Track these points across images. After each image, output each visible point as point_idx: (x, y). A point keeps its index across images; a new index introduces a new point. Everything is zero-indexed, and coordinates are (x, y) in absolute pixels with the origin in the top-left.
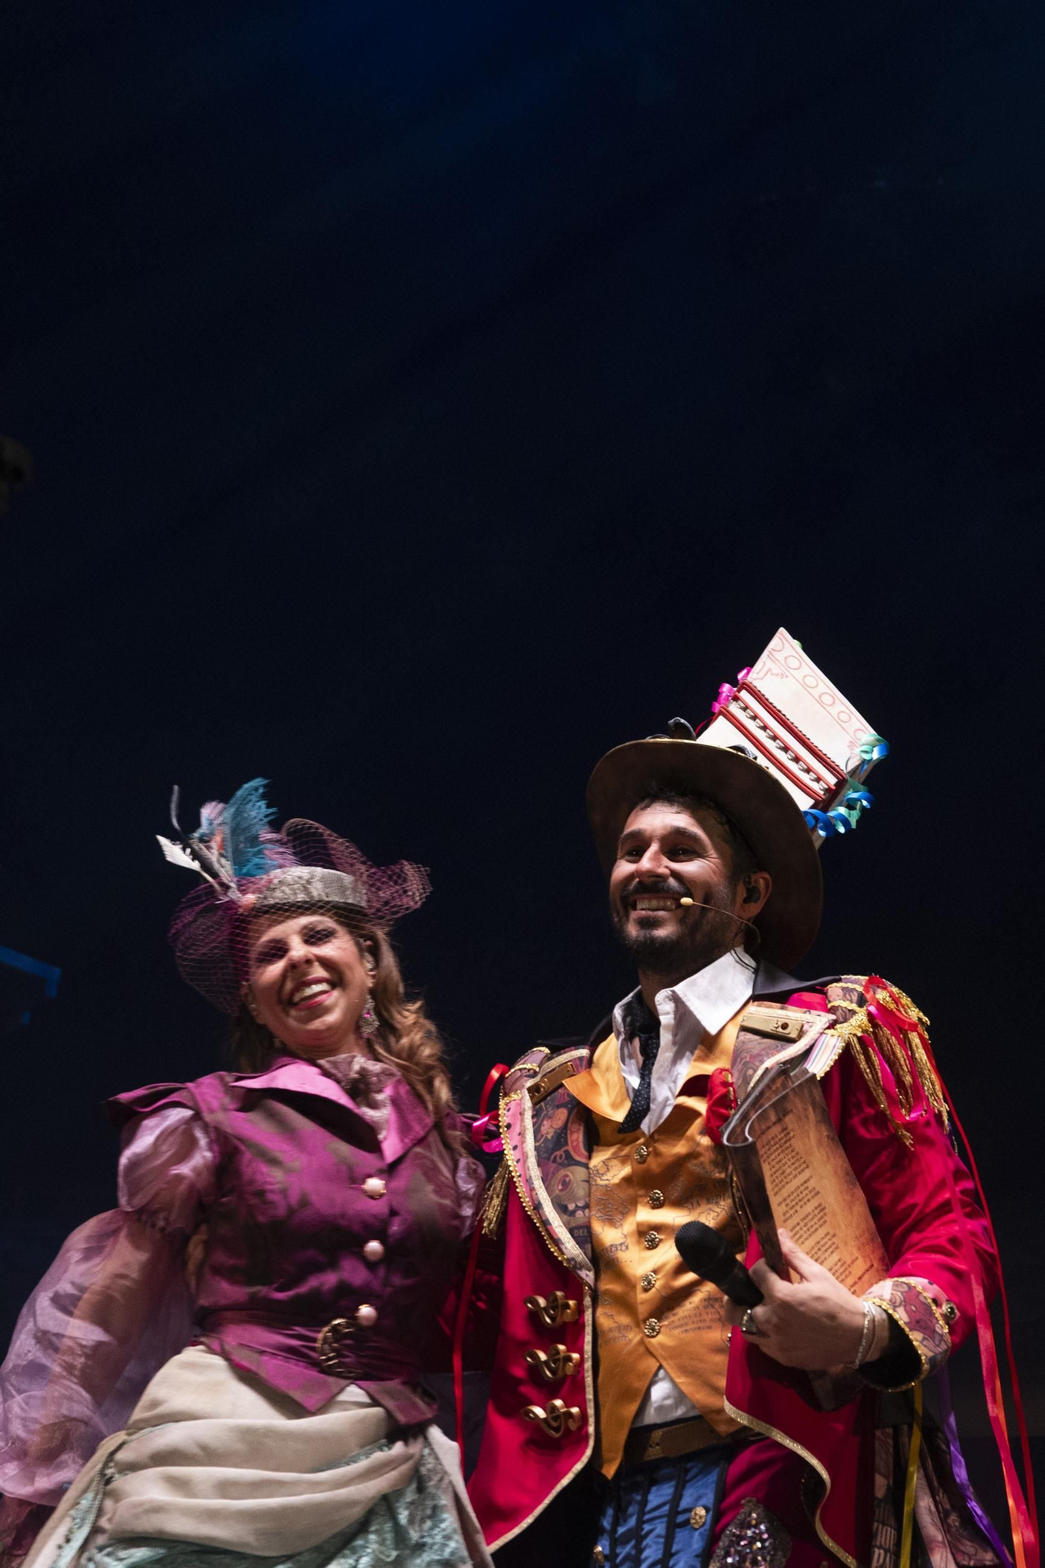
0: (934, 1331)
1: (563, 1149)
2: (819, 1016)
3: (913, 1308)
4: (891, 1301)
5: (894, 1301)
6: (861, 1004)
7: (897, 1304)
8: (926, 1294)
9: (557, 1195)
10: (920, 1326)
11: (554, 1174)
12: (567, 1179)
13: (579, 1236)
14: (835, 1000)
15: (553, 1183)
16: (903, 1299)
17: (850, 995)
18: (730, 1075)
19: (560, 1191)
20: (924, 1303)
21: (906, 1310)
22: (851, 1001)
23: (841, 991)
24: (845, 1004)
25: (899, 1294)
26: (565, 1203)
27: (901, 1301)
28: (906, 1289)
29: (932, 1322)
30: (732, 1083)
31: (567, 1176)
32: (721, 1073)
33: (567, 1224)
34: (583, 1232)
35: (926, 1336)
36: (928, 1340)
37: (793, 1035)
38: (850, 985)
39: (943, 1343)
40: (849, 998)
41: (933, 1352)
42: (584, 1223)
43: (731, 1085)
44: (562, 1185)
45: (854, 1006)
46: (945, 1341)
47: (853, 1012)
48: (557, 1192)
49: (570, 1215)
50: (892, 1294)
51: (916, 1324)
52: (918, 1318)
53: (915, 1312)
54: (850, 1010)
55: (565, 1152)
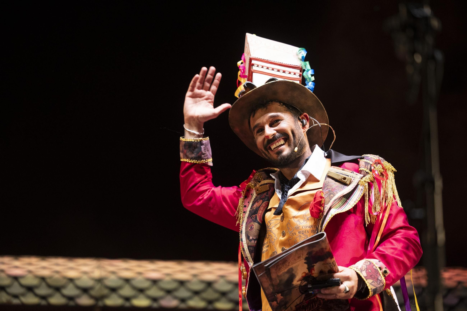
0: (378, 279)
1: (255, 215)
2: (357, 175)
3: (370, 271)
4: (360, 269)
5: (362, 269)
6: (371, 170)
7: (363, 270)
8: (376, 266)
9: (248, 231)
10: (372, 278)
11: (249, 223)
12: (253, 227)
13: (250, 250)
14: (362, 167)
15: (248, 226)
16: (366, 268)
17: (367, 166)
18: (323, 194)
19: (249, 230)
20: (375, 269)
21: (366, 272)
22: (367, 169)
23: (364, 163)
24: (365, 169)
25: (365, 266)
26: (249, 235)
27: (365, 269)
28: (369, 263)
29: (377, 276)
30: (324, 197)
31: (253, 225)
32: (320, 193)
33: (247, 244)
34: (252, 249)
35: (374, 281)
36: (374, 282)
37: (348, 183)
38: (368, 161)
39: (381, 283)
40: (367, 167)
41: (376, 287)
42: (253, 245)
43: (323, 198)
44: (250, 228)
45: (368, 171)
46: (382, 282)
47: (368, 173)
48: (248, 230)
49: (249, 241)
50: (362, 266)
51: (370, 276)
52: (371, 274)
53: (370, 272)
54: (366, 172)
55: (255, 216)
